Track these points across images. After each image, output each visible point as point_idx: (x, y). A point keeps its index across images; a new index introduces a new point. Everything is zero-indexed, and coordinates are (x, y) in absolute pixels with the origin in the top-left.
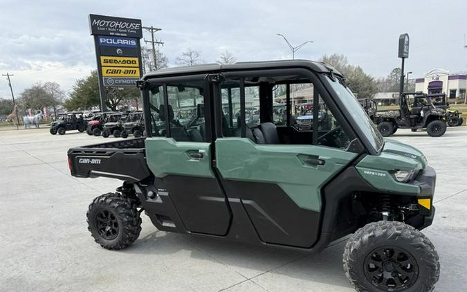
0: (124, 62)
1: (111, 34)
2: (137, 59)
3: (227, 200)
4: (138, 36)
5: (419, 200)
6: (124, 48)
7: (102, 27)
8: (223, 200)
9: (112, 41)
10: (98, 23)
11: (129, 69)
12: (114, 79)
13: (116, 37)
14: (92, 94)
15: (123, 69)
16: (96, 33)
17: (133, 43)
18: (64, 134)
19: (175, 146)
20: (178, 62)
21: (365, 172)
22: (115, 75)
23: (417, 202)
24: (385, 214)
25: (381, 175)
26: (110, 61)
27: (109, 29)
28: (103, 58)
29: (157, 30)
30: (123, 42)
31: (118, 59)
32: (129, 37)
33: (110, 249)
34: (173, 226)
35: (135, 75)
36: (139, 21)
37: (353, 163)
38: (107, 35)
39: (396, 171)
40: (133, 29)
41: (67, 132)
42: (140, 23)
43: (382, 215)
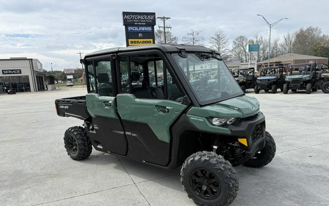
0: (144, 42)
1: (136, 24)
2: (152, 40)
3: (125, 133)
4: (152, 24)
5: (239, 139)
6: (143, 33)
7: (130, 20)
8: (123, 133)
9: (136, 29)
10: (127, 17)
13: (138, 26)
16: (126, 24)
17: (150, 29)
19: (98, 99)
20: (184, 40)
21: (191, 118)
23: (238, 141)
24: (215, 147)
25: (201, 120)
26: (135, 42)
27: (134, 21)
28: (130, 40)
29: (167, 18)
30: (143, 29)
31: (140, 40)
32: (147, 25)
33: (74, 159)
34: (101, 147)
36: (154, 14)
37: (185, 111)
38: (133, 25)
39: (212, 118)
40: (149, 19)
42: (155, 15)
43: (213, 148)
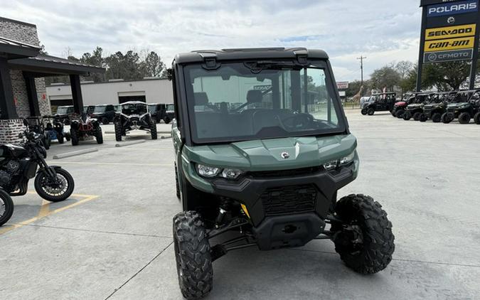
0: (455, 31)
11: (459, 40)
12: (438, 54)
14: (432, 72)
15: (451, 41)
16: (426, 3)
17: (473, 6)
18: (372, 114)
22: (441, 48)
24: (222, 211)
26: (437, 34)
28: (428, 31)
30: (458, 7)
31: (448, 29)
35: (468, 46)
41: (375, 113)
